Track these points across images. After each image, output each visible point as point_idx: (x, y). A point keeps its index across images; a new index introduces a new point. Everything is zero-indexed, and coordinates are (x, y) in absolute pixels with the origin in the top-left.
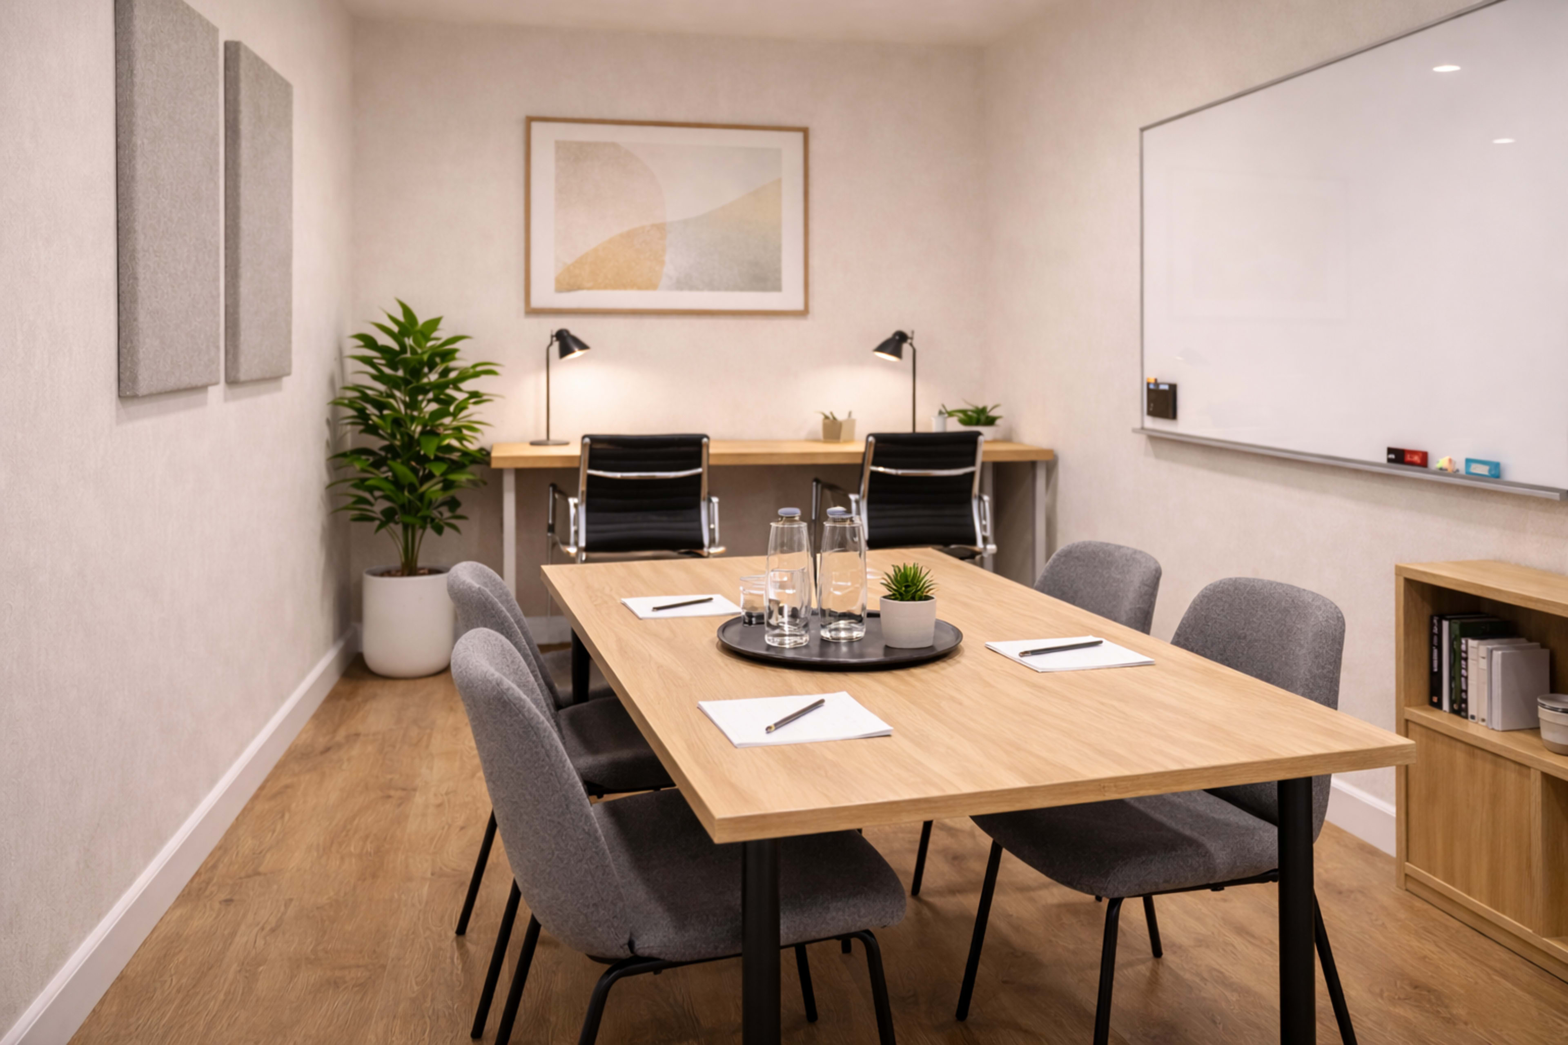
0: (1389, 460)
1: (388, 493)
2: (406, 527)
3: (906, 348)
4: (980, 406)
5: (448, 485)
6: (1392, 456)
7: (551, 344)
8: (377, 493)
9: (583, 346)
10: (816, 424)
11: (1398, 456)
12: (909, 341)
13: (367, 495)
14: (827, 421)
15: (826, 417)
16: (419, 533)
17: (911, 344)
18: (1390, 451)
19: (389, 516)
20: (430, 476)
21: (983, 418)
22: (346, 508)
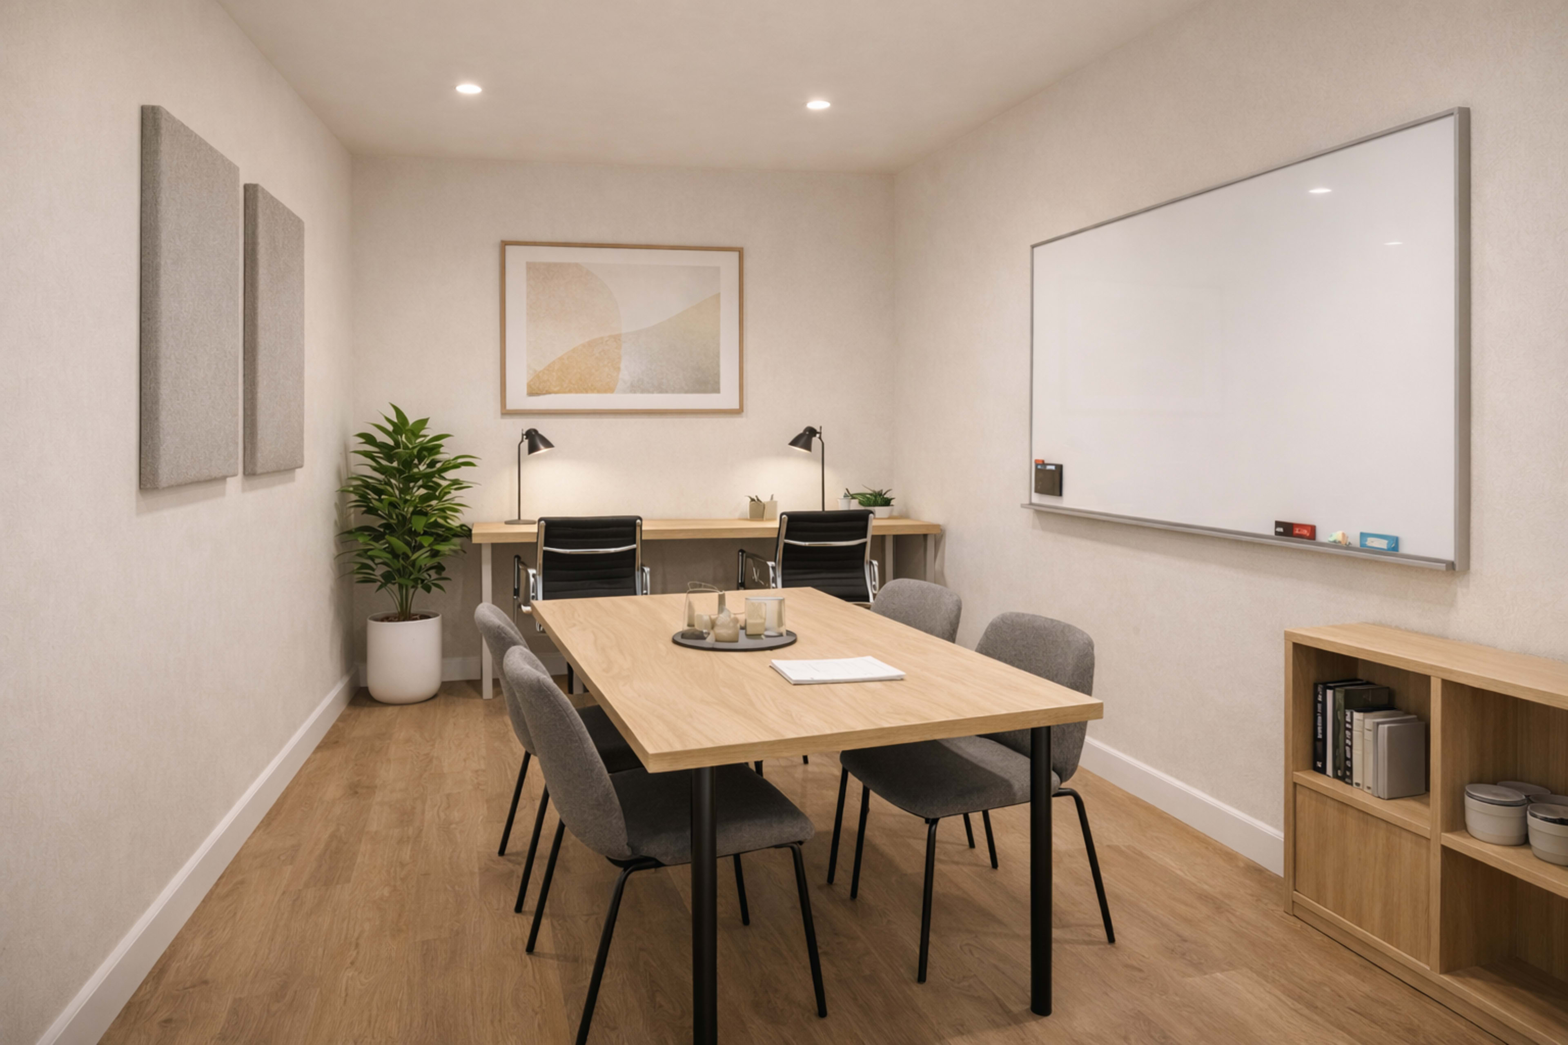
0: (1277, 533)
1: (387, 561)
2: (401, 586)
3: (815, 440)
4: (877, 489)
5: (435, 554)
6: (1281, 530)
7: (522, 441)
8: (378, 561)
9: (548, 444)
10: (745, 505)
11: (1287, 530)
12: (818, 435)
13: (370, 562)
14: (753, 502)
15: (753, 500)
16: (411, 591)
17: (820, 438)
18: (1278, 524)
19: (388, 578)
20: (420, 547)
21: (879, 500)
22: (353, 572)
